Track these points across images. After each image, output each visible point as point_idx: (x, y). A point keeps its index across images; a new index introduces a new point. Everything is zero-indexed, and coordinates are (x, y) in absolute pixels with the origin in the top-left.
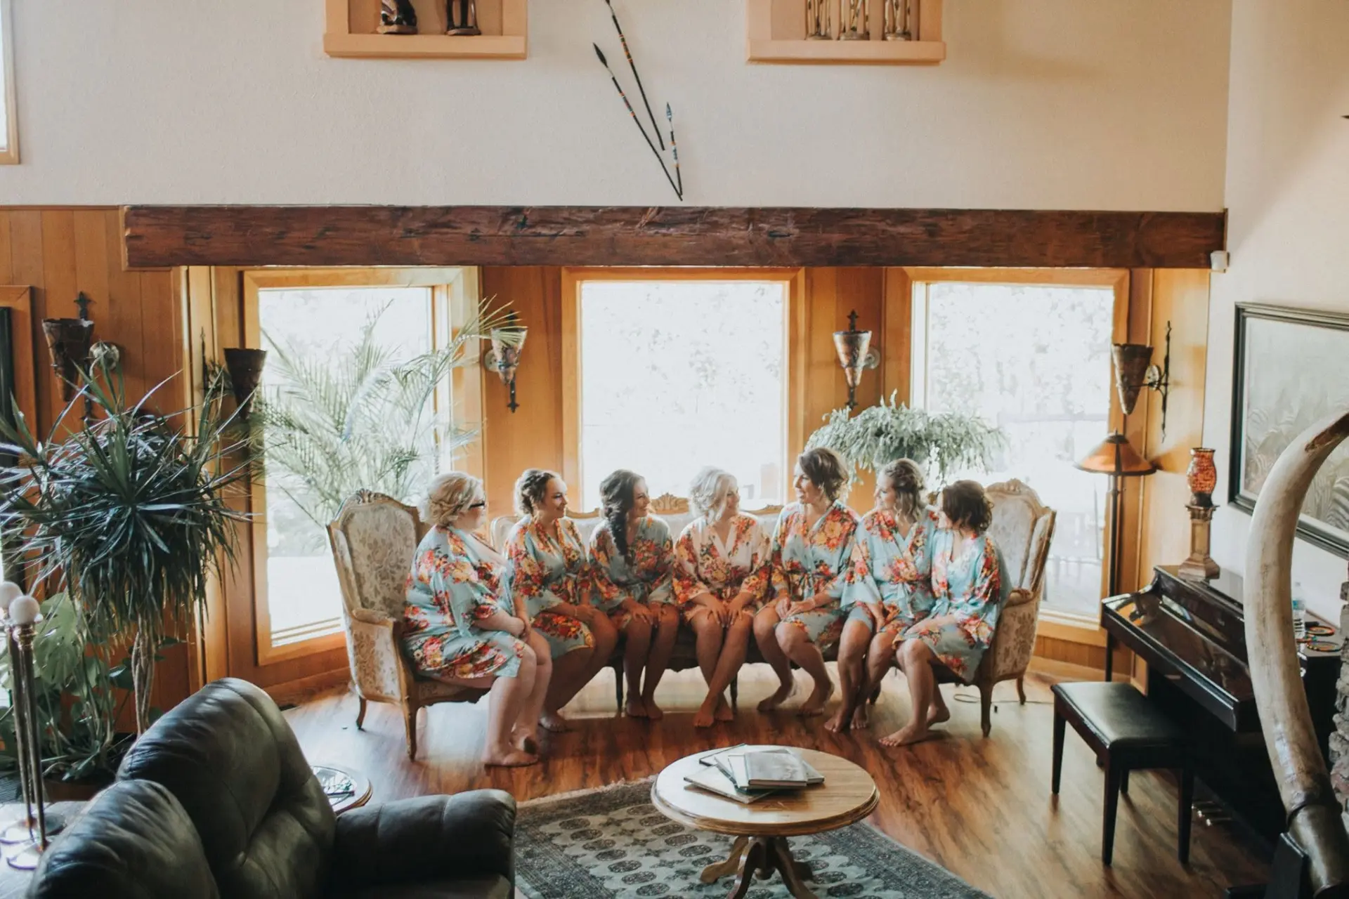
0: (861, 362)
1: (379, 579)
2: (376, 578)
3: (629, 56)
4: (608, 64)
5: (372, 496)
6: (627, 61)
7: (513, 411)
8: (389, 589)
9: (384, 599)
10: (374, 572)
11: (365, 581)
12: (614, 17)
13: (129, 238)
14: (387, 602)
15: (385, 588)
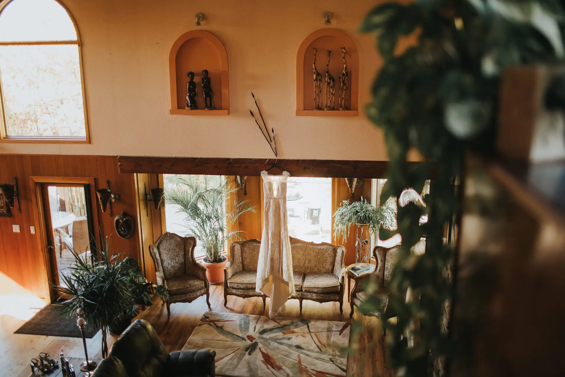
0: (354, 186)
1: (170, 260)
2: (169, 260)
3: (260, 114)
4: (254, 116)
5: (170, 234)
6: (260, 115)
7: (246, 196)
8: (174, 263)
9: (172, 266)
10: (168, 258)
11: (164, 261)
12: (256, 102)
13: (120, 165)
14: (173, 267)
15: (172, 263)
